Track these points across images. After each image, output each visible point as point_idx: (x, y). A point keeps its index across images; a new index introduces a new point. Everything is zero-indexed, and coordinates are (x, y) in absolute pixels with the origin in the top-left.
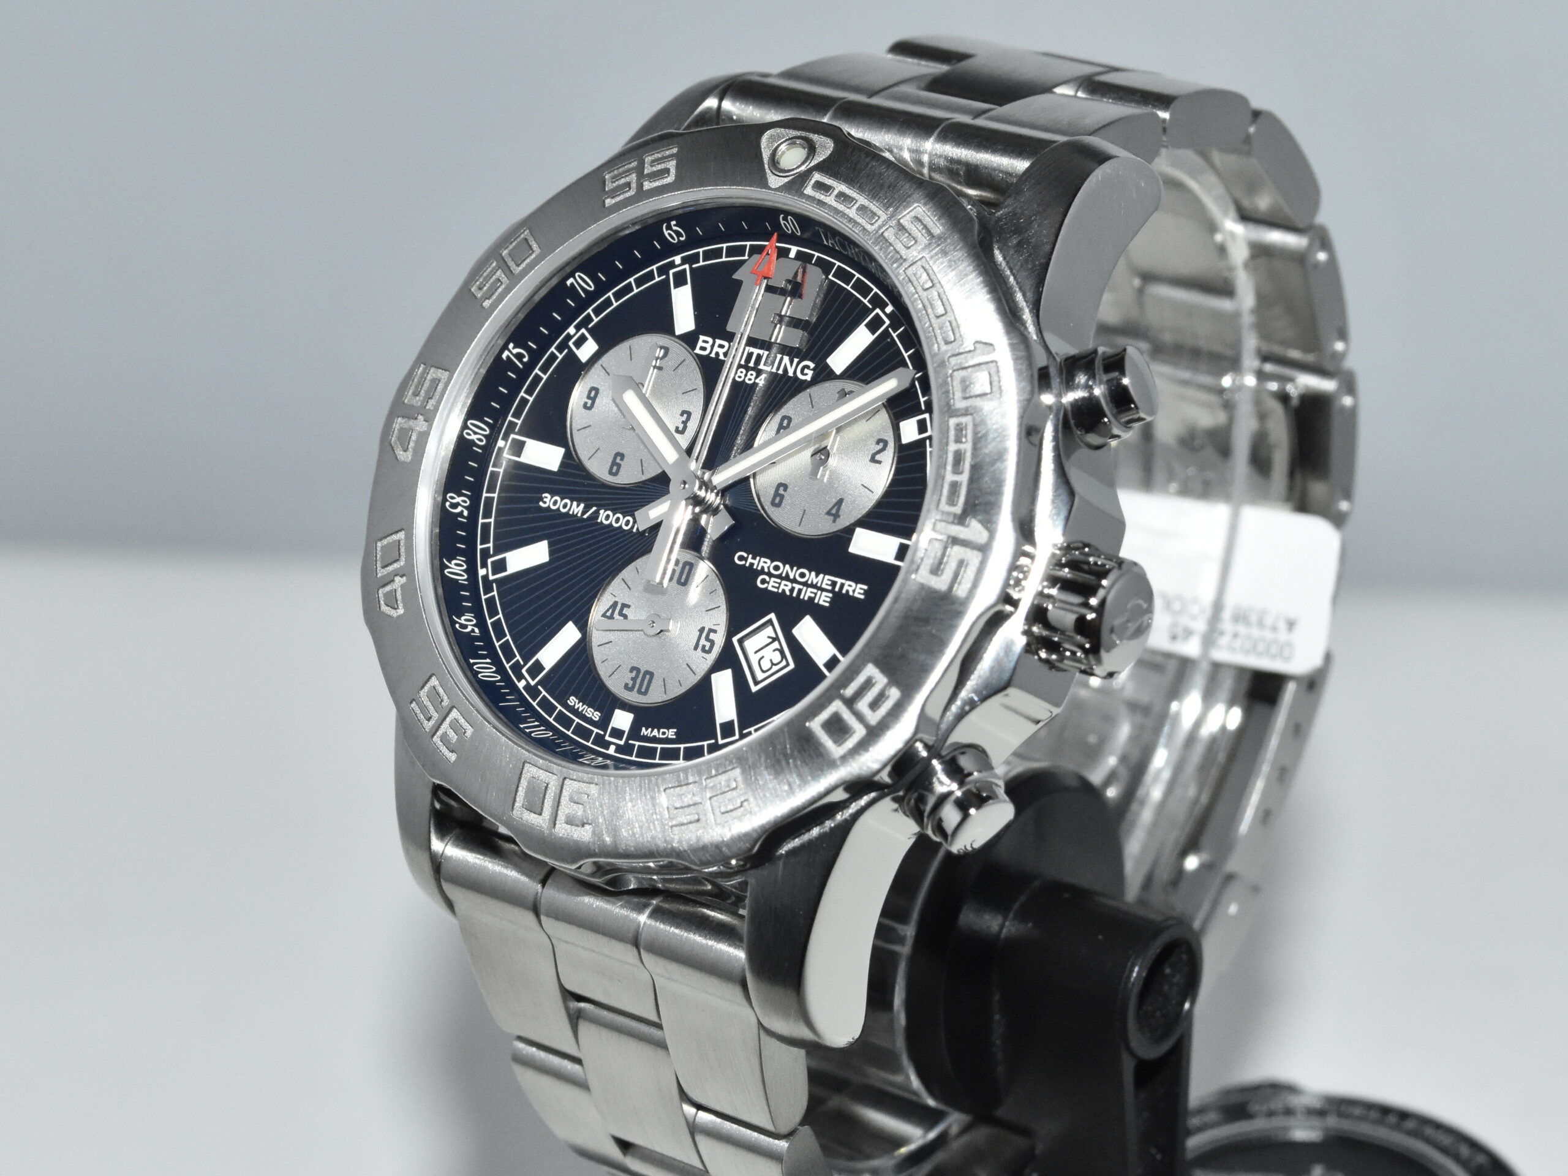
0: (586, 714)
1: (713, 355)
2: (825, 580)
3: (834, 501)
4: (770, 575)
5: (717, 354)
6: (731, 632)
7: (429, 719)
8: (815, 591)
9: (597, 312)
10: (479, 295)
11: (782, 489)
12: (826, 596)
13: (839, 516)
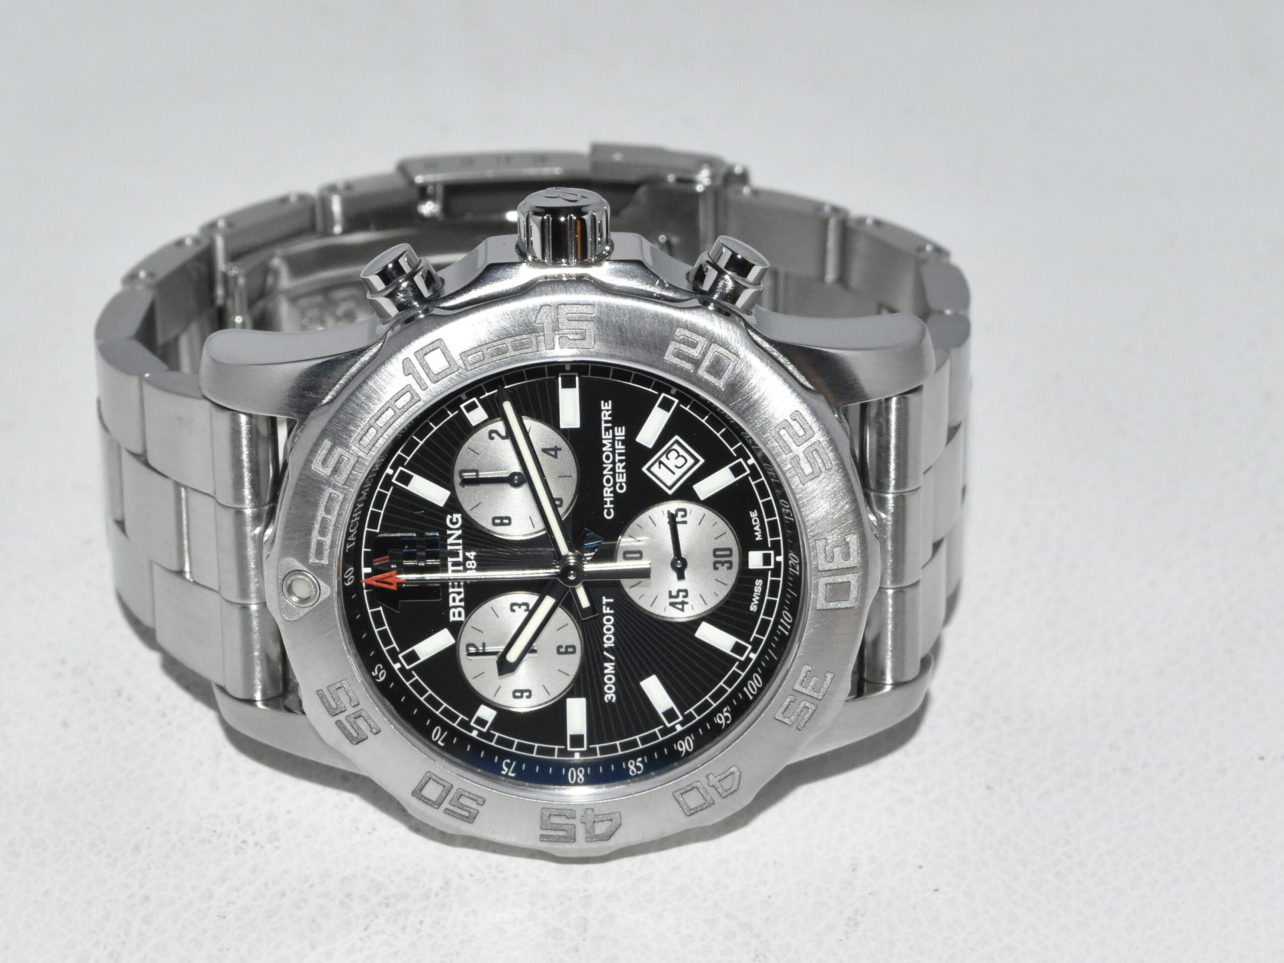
0: (760, 591)
2: (606, 437)
4: (615, 483)
5: (461, 601)
8: (616, 442)
9: (454, 718)
12: (618, 432)
13: (556, 447)
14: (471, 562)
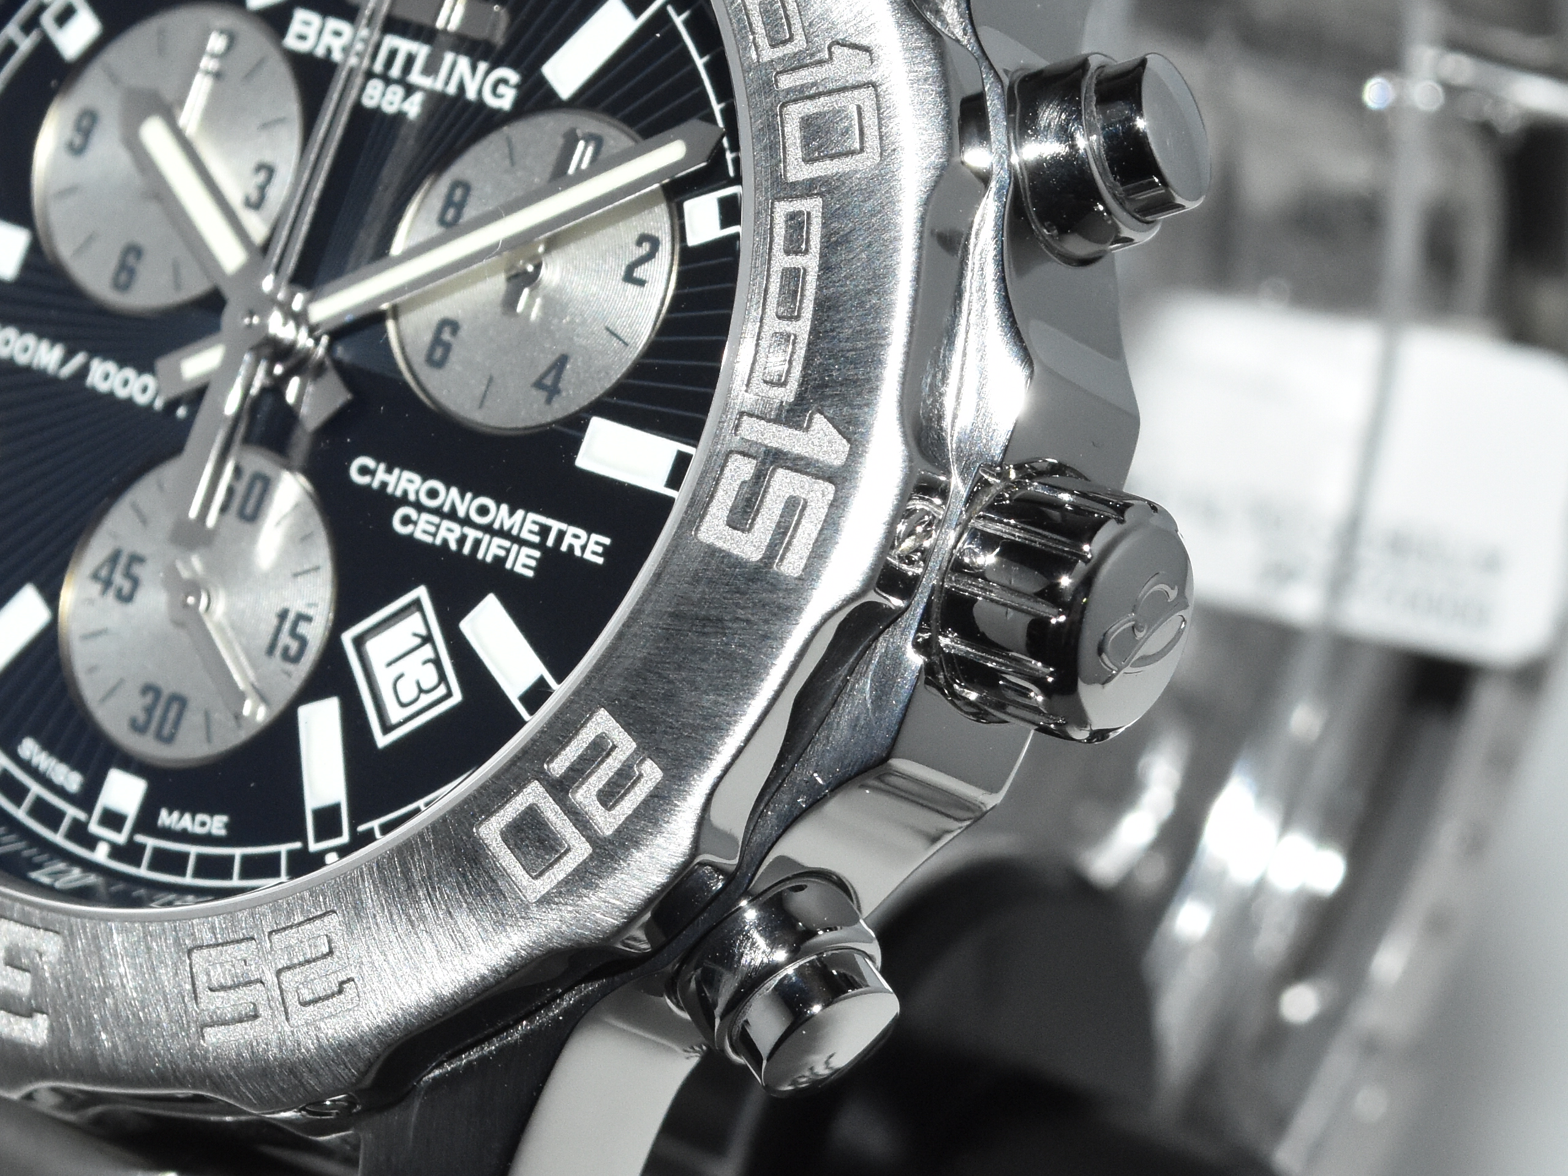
1: (320, 52)
2: (526, 523)
3: (551, 359)
4: (420, 507)
6: (341, 620)
8: (506, 543)
11: (447, 331)
12: (528, 557)
13: (559, 392)
14: (397, 100)
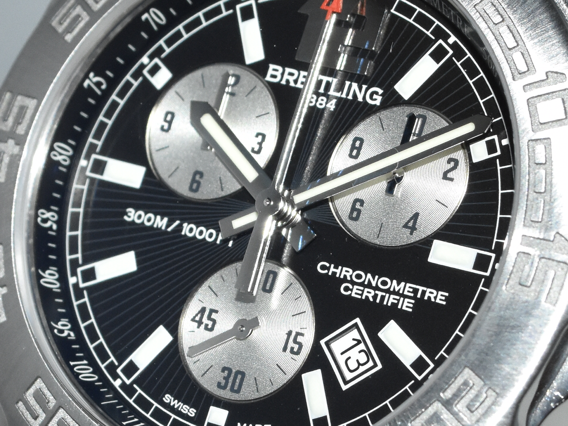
0: (182, 410)
1: (283, 82)
2: (407, 288)
3: (411, 215)
4: (353, 283)
5: (288, 81)
6: (319, 336)
7: (36, 418)
8: (398, 297)
9: (169, 43)
10: (60, 29)
11: (358, 204)
12: (408, 302)
13: (416, 229)
14: (324, 103)
